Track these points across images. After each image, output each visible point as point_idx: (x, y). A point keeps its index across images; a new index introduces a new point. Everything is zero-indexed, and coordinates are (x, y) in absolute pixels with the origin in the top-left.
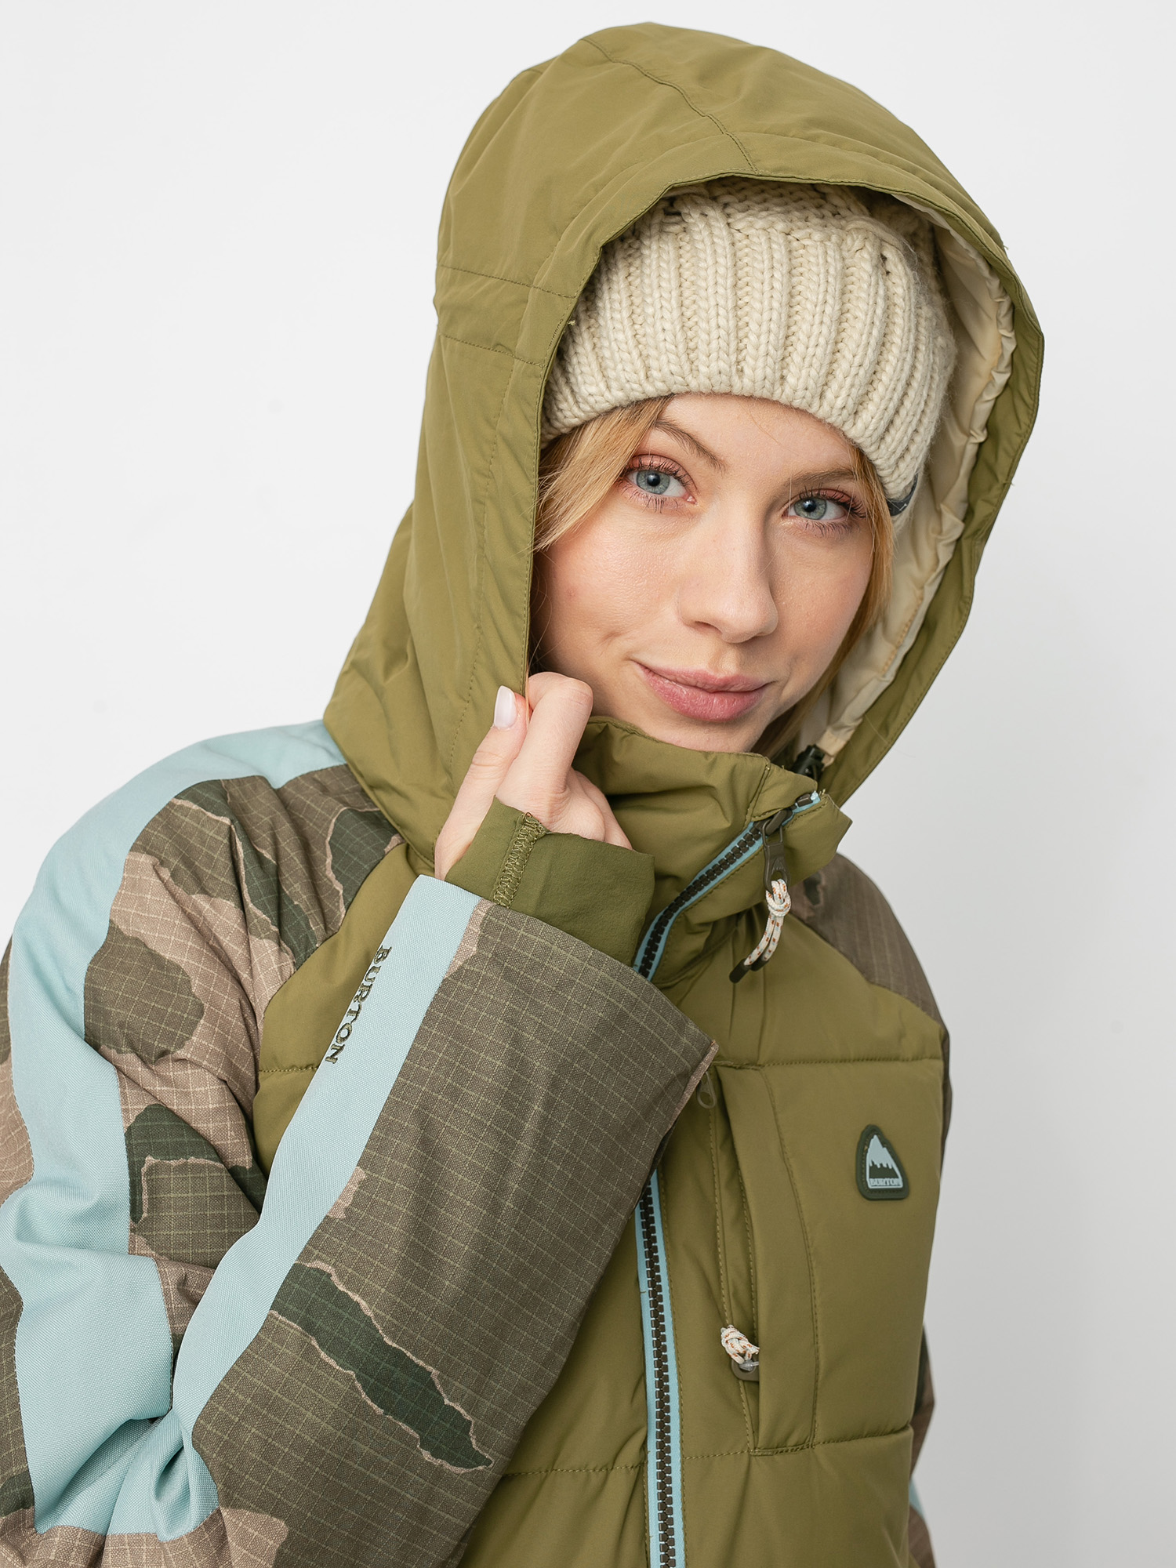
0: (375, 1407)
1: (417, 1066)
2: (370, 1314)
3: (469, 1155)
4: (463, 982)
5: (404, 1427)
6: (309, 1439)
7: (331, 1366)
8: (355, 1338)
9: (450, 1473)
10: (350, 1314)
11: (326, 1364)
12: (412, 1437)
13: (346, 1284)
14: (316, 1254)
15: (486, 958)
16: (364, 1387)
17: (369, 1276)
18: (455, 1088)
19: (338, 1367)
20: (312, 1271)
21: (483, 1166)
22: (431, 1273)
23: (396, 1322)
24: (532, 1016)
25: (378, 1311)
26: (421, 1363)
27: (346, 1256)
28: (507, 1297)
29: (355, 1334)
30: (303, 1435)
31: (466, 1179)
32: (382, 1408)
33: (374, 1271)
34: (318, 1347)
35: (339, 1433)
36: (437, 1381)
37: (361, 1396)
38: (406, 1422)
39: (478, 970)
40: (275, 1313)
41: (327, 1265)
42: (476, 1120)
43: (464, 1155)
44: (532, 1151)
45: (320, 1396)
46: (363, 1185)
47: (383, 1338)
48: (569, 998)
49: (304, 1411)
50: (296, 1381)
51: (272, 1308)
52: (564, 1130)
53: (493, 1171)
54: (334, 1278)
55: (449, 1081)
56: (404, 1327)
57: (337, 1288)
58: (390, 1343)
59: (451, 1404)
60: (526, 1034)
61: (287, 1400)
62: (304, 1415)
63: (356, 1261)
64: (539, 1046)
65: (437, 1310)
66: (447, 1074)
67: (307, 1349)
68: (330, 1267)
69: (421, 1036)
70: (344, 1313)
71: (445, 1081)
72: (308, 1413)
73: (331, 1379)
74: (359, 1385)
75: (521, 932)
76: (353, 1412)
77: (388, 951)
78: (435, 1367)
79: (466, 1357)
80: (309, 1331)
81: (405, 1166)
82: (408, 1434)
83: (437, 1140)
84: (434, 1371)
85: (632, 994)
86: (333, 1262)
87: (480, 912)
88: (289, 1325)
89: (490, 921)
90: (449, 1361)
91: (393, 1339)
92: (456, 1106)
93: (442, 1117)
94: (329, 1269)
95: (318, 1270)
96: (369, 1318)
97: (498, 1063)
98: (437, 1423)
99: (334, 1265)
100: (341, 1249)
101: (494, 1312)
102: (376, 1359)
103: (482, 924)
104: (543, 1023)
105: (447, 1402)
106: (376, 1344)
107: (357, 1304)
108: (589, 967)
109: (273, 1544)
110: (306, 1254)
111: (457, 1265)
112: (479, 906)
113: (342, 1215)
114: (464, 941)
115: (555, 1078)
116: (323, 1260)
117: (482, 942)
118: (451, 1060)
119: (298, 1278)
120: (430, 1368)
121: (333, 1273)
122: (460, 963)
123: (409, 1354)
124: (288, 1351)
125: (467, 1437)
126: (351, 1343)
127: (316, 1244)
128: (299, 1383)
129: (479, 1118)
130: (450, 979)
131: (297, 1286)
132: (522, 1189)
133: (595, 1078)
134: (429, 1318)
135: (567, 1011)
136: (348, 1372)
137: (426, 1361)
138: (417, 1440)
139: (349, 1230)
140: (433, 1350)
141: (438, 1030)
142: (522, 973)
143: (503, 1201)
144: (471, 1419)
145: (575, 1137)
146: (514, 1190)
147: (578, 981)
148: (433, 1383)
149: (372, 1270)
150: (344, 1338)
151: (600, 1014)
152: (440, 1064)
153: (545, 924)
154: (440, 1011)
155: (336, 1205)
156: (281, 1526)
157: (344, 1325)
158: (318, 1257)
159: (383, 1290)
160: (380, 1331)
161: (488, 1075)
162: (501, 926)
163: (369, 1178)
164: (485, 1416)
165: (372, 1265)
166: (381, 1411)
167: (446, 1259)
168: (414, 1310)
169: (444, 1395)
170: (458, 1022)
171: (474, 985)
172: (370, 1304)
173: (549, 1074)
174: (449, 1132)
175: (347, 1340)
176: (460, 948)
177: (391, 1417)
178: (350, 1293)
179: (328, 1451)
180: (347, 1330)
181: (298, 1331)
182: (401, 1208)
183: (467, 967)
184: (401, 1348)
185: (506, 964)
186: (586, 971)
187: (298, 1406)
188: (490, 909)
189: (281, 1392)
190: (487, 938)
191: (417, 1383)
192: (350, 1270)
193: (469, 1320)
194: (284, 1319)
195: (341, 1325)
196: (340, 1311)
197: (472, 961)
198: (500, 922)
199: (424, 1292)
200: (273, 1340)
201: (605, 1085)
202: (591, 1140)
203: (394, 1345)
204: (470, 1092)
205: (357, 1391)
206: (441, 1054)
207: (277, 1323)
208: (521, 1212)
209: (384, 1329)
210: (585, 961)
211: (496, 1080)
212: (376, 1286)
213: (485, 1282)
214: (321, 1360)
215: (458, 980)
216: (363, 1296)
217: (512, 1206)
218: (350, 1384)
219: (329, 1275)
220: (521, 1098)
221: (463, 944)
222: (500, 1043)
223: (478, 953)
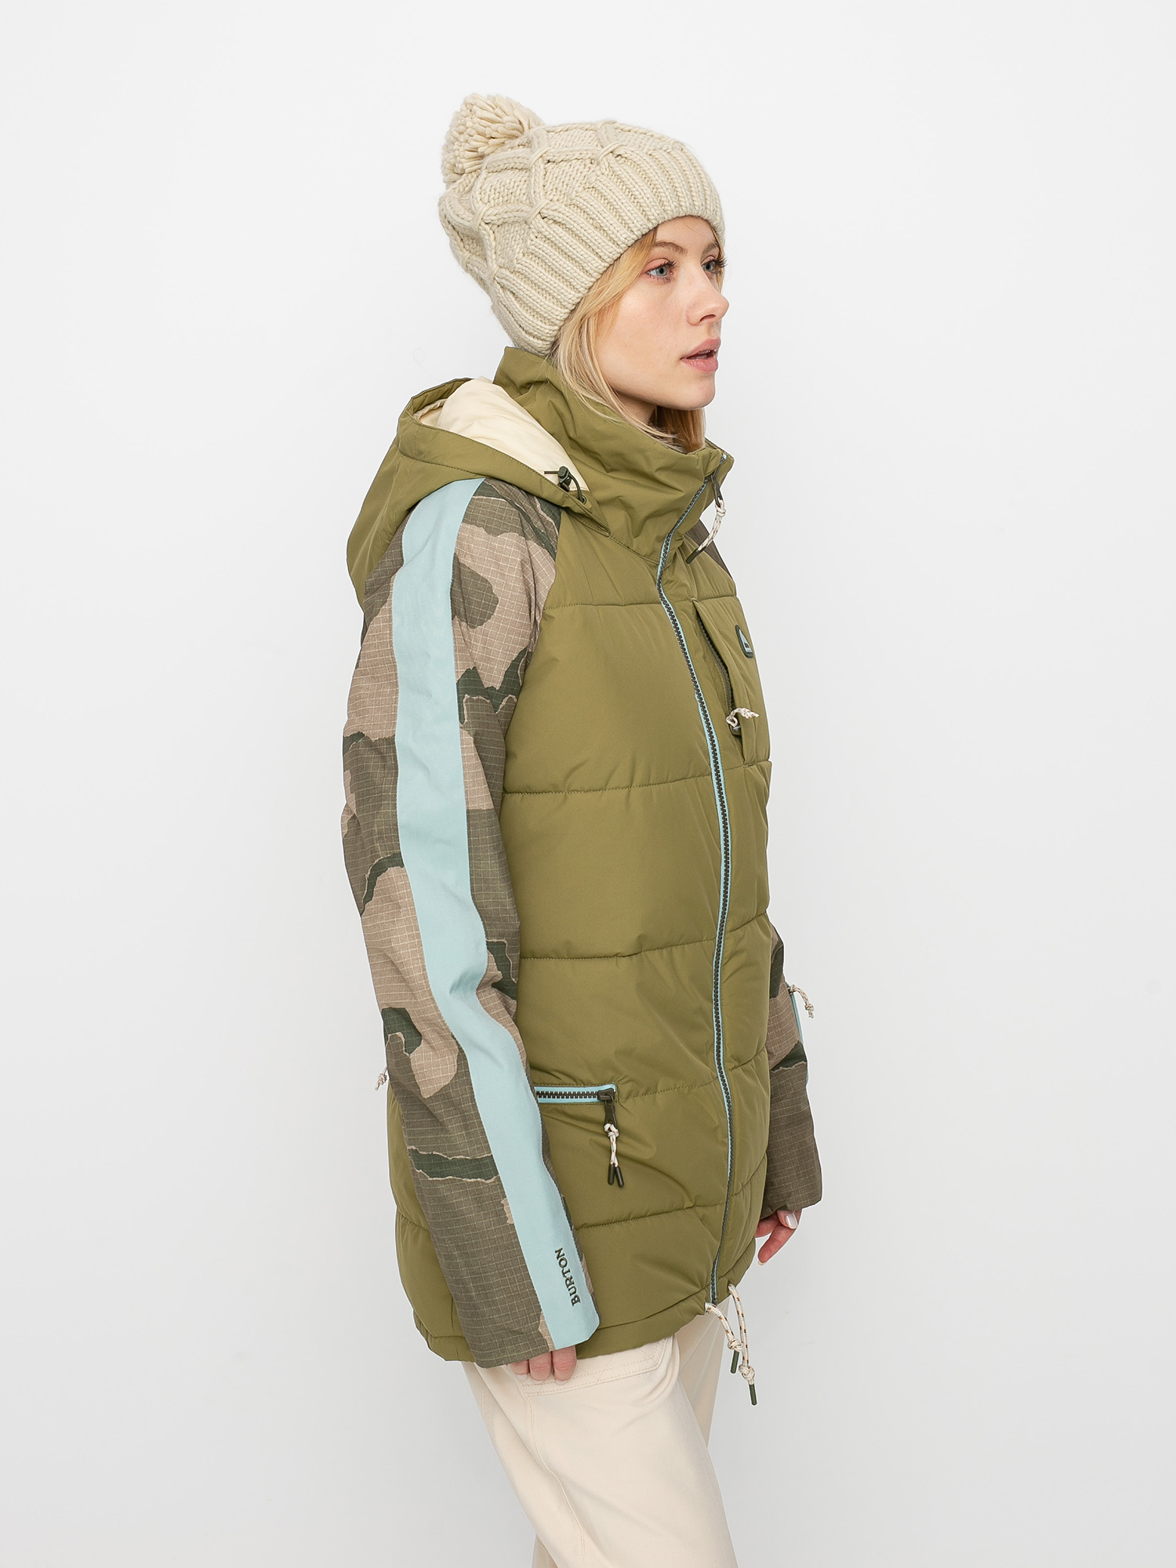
1: (522, 1274)
2: (464, 1179)
3: (479, 1259)
10: (469, 1174)
11: (459, 1154)
13: (478, 1182)
15: (534, 1331)
17: (475, 1190)
18: (503, 1277)
19: (456, 1156)
20: (492, 1177)
22: (456, 1210)
24: (502, 1324)
25: (463, 1182)
26: (434, 1179)
27: (488, 1190)
29: (461, 1170)
34: (467, 1157)
37: (442, 1153)
38: (426, 1155)
39: (533, 1323)
40: (489, 1155)
42: (487, 1272)
43: (481, 1257)
45: (452, 1143)
46: (506, 1218)
48: (496, 1341)
49: (452, 1136)
51: (492, 1157)
53: (469, 1259)
54: (484, 1180)
55: (507, 1278)
56: (451, 1184)
57: (480, 1178)
58: (451, 1176)
60: (497, 1316)
61: (458, 1134)
63: (483, 1191)
64: (490, 1315)
65: (445, 1199)
66: (510, 1279)
67: (470, 1154)
69: (531, 1285)
71: (508, 1276)
73: (454, 1151)
74: (445, 1156)
75: (531, 1350)
76: (440, 1146)
77: (573, 1304)
80: (473, 1159)
82: (424, 1151)
83: (494, 1255)
86: (489, 1185)
87: (550, 1345)
88: (481, 1155)
89: (545, 1345)
90: (429, 1186)
91: (450, 1179)
92: (497, 1271)
93: (498, 1264)
94: (488, 1181)
95: (490, 1178)
97: (497, 1298)
99: (487, 1184)
100: (491, 1191)
102: (449, 1168)
103: (546, 1341)
104: (496, 1325)
105: (420, 1171)
106: (453, 1173)
107: (470, 1179)
109: (422, 1089)
110: (499, 1179)
112: (553, 1346)
113: (502, 1202)
114: (546, 1330)
116: (492, 1183)
117: (540, 1335)
119: (494, 1171)
120: (431, 1179)
122: (541, 1321)
123: (441, 1178)
124: (473, 1148)
126: (459, 1167)
127: (499, 1186)
128: (460, 1142)
129: (487, 1274)
130: (540, 1313)
134: (445, 1195)
135: (493, 1336)
136: (452, 1158)
138: (419, 1151)
140: (435, 1185)
141: (527, 1292)
142: (518, 1337)
143: (458, 1252)
146: (458, 1259)
147: (499, 1349)
148: (427, 1174)
149: (476, 1193)
150: (463, 1166)
151: (483, 1344)
152: (516, 1281)
154: (532, 1299)
155: (508, 1204)
156: (426, 1096)
158: (495, 1182)
159: (467, 1190)
160: (456, 1177)
161: (497, 1291)
163: (506, 1222)
165: (478, 1195)
166: (434, 1153)
167: (457, 1218)
168: (453, 1192)
169: (422, 1173)
170: (522, 1300)
171: (529, 1318)
172: (467, 1182)
175: (461, 1166)
176: (545, 1326)
178: (475, 1180)
180: (464, 1169)
181: (477, 1156)
182: (485, 1221)
183: (538, 1322)
184: (445, 1178)
186: (499, 1355)
187: (454, 1136)
188: (548, 1349)
189: (463, 1135)
190: (540, 1338)
192: (482, 1187)
194: (484, 1156)
195: (468, 1169)
196: (472, 1173)
197: (537, 1326)
199: (454, 1201)
200: (482, 1147)
203: (449, 1177)
204: (497, 1280)
205: (444, 1154)
206: (518, 1285)
207: (486, 1153)
208: (450, 1254)
210: (503, 1358)
211: (493, 1292)
212: (470, 1189)
213: (441, 1221)
214: (463, 1154)
215: (536, 1315)
216: (471, 1183)
218: (448, 1155)
219: (486, 1180)
222: (503, 1305)
223: (537, 1330)
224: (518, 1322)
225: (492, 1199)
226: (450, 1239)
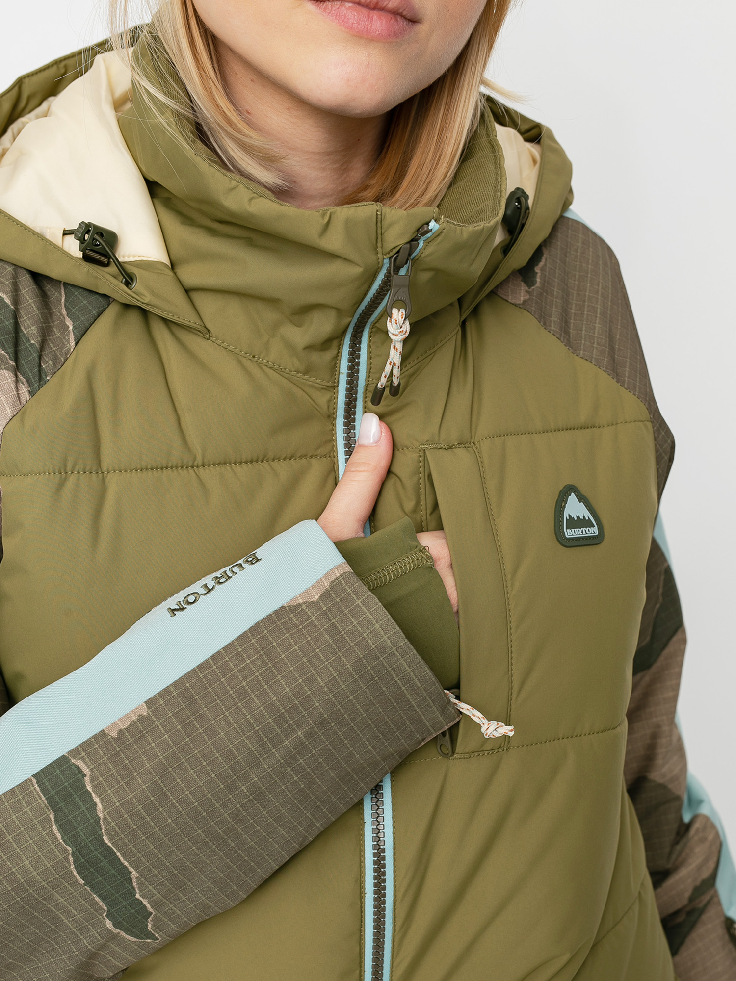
0: (78, 877)
1: (227, 659)
2: (101, 815)
3: (231, 743)
4: (295, 616)
5: (97, 899)
6: (20, 878)
7: (56, 838)
8: (83, 827)
9: (123, 938)
10: (87, 809)
11: (54, 835)
12: (101, 908)
13: (95, 787)
14: (82, 755)
15: (321, 608)
16: (74, 862)
17: (113, 789)
18: (246, 691)
19: (61, 841)
20: (73, 767)
21: (237, 755)
22: (161, 809)
23: (117, 830)
24: (331, 668)
25: (107, 816)
26: (126, 864)
27: (103, 767)
28: (214, 847)
29: (84, 824)
30: (17, 873)
31: (220, 758)
32: (83, 880)
33: (118, 788)
34: (53, 820)
35: (43, 883)
36: (134, 880)
37: (70, 866)
38: (100, 896)
39: (310, 614)
40: (34, 781)
41: (86, 767)
42: (249, 721)
43: (227, 741)
44: (280, 761)
45: (40, 854)
46: (141, 718)
47: (103, 836)
48: (369, 668)
49: (24, 858)
50: (28, 836)
51: (34, 776)
52: (313, 756)
53: (243, 762)
54: (87, 779)
55: (244, 683)
56: (122, 836)
57: (86, 787)
58: (107, 841)
59: (141, 899)
60: (319, 679)
61: (15, 846)
62: (23, 862)
63: (108, 775)
64: (325, 693)
65: (153, 834)
66: (245, 678)
67: (44, 819)
68: (88, 770)
69: (242, 638)
70: (83, 806)
71: (241, 683)
72: (27, 861)
73: (53, 846)
74: (71, 859)
75: (359, 602)
76: (60, 874)
77: (258, 560)
78: (136, 870)
79: (164, 874)
80: (52, 807)
81: (179, 727)
82: (99, 904)
83: (213, 722)
84: (134, 872)
85: (418, 683)
86: (92, 767)
87: (336, 572)
88: (39, 795)
89: (340, 582)
90: (149, 870)
91: (111, 840)
92: (240, 704)
93: (225, 707)
94: (86, 770)
95: (78, 767)
96: (99, 818)
97: (287, 689)
98: (125, 907)
99: (91, 770)
100: (101, 761)
101: (199, 853)
102: (92, 847)
103: (333, 582)
104: (337, 677)
105: (138, 896)
106: (95, 837)
107: (95, 804)
108: (396, 652)
110: (75, 752)
111: (183, 812)
112: (338, 567)
113: (115, 735)
114: (313, 587)
115: (325, 719)
116: (85, 762)
117: (325, 596)
118: (253, 669)
119: (62, 766)
120: (131, 869)
121: (88, 775)
122: (301, 601)
123: (118, 854)
124: (30, 813)
125: (145, 921)
126: (79, 829)
127: (86, 748)
128: (29, 839)
129: (252, 721)
130: (287, 608)
131: (58, 771)
132: (259, 783)
133: (356, 729)
134: (144, 838)
135: (361, 677)
136: (68, 847)
137: (130, 864)
138: (105, 911)
139: (114, 749)
140: (139, 858)
141: (257, 642)
142: (343, 633)
143: (240, 784)
144: (153, 912)
145: (319, 763)
146: (253, 781)
147: (381, 659)
148: (131, 880)
149: (116, 787)
150: (74, 823)
151: (384, 689)
152: (244, 667)
153: (380, 604)
154: (266, 629)
155: (115, 724)
157: (79, 814)
158: (82, 759)
159: (118, 804)
160: (103, 831)
161: (275, 693)
162: (346, 590)
163: (148, 718)
164: (165, 912)
165: (119, 783)
166: (82, 882)
167: (177, 804)
168: (135, 827)
169: (137, 891)
170: (275, 644)
171: (301, 623)
172: (105, 808)
173: (321, 715)
174: (225, 720)
175: (76, 825)
176: (307, 591)
177: (88, 889)
178: (93, 795)
179: (31, 891)
180: (79, 818)
181: (44, 803)
182: (159, 754)
183: (304, 607)
184: (114, 848)
185: (334, 621)
186: (392, 654)
187: (21, 853)
188: (345, 573)
189: (14, 839)
190: (331, 594)
191: (118, 875)
192: (101, 779)
193: (176, 850)
194: (38, 789)
195: (77, 813)
196: (81, 803)
197: (310, 605)
198: (347, 587)
199: (148, 819)
200: (23, 798)
201: (361, 735)
202: (331, 768)
203: (110, 844)
204: (255, 700)
205: (69, 862)
206: (249, 661)
207: (32, 788)
208: (251, 797)
209: (107, 830)
210: (394, 647)
211: (279, 701)
212: (115, 799)
213: (200, 831)
214: (52, 830)
215: (292, 613)
216: (102, 801)
217: (246, 791)
218: (66, 855)
219: (85, 775)
220: (292, 722)
221: (311, 589)
222: (297, 676)
223: (318, 602)
224: (317, 639)
225: (117, 755)
226: (224, 806)
